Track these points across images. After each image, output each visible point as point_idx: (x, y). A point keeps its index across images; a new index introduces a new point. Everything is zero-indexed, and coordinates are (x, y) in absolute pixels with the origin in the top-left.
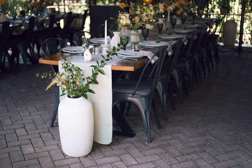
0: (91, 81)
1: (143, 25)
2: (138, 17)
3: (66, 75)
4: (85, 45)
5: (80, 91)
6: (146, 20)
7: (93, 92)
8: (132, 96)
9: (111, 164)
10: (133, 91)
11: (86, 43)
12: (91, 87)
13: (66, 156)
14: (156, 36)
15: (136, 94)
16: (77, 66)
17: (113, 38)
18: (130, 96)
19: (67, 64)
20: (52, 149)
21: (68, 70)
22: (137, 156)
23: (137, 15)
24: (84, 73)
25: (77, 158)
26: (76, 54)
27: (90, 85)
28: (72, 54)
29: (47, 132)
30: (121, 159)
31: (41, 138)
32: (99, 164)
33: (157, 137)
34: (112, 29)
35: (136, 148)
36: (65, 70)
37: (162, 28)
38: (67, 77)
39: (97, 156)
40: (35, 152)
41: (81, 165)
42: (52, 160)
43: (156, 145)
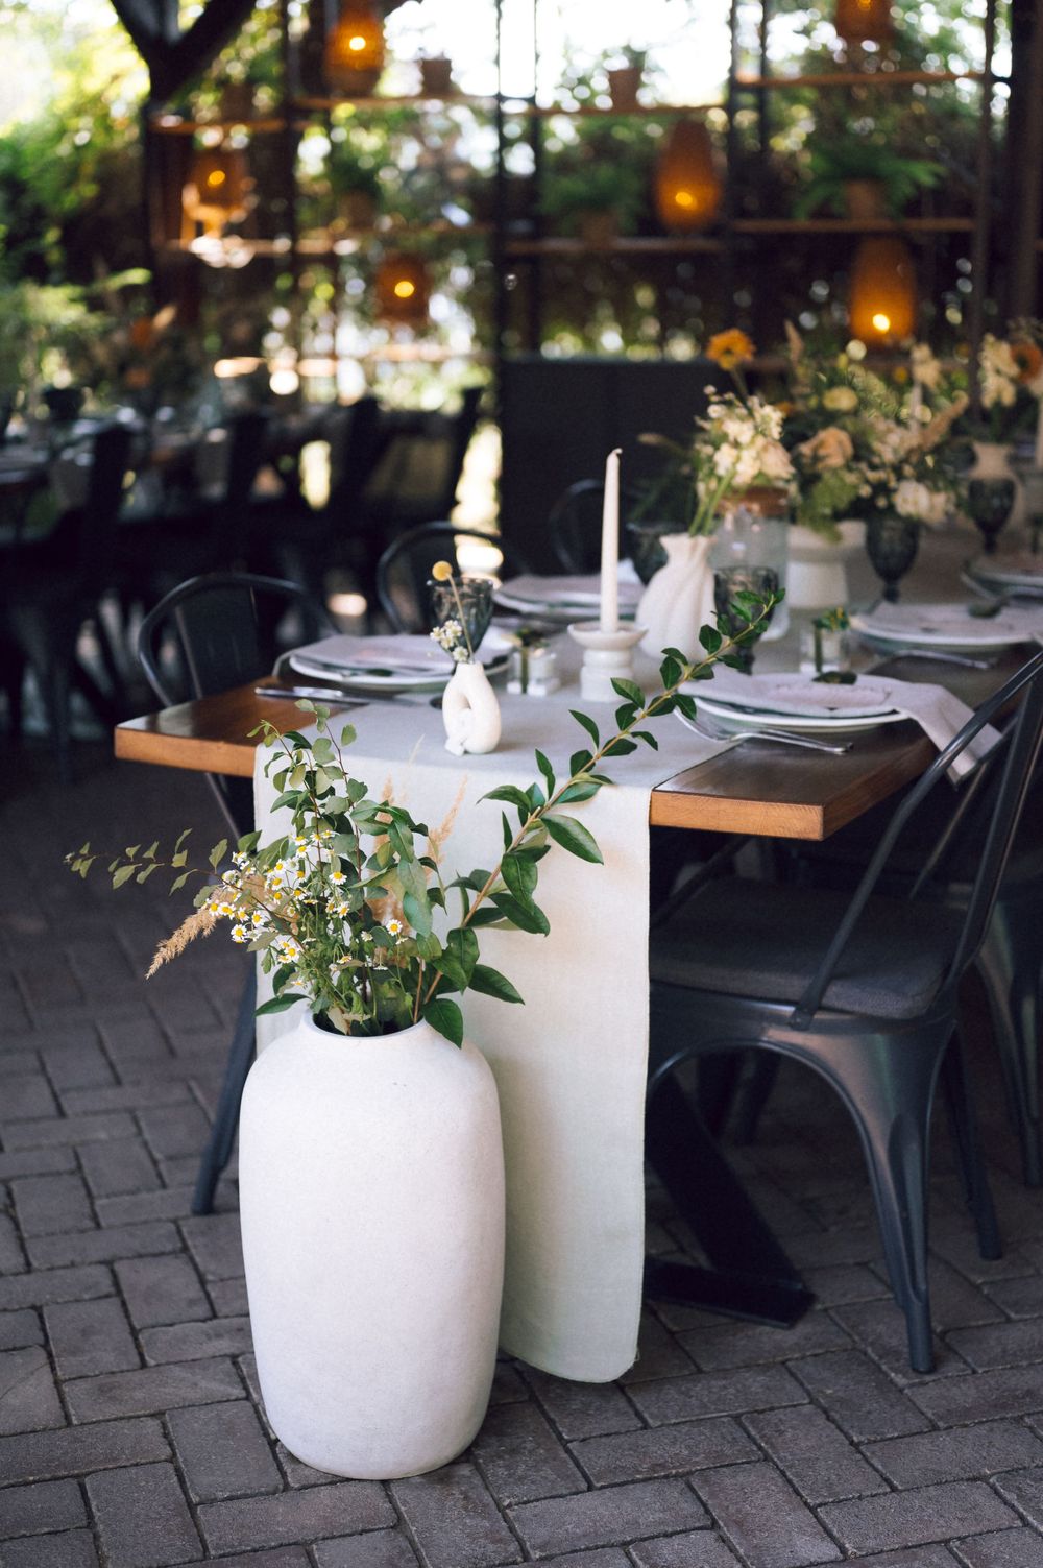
0: (492, 905)
1: (882, 488)
2: (843, 428)
3: (301, 862)
4: (453, 628)
5: (408, 980)
6: (902, 453)
7: (507, 990)
8: (794, 1015)
9: (628, 1555)
10: (807, 982)
11: (460, 615)
12: (495, 947)
13: (287, 1468)
14: (966, 566)
15: (825, 1001)
16: (389, 790)
17: (660, 579)
18: (779, 1020)
19: (310, 778)
20: (193, 1395)
21: (316, 827)
22: (829, 1486)
23: (830, 418)
24: (443, 846)
25: (369, 1490)
26: (387, 695)
27: (482, 934)
28: (360, 696)
29: (170, 1253)
30: (707, 1511)
31: (116, 1301)
32: (542, 1548)
33: (973, 1323)
34: (650, 518)
35: (821, 1420)
36: (299, 823)
37: (1006, 512)
38: (308, 873)
39: (521, 1479)
40: (67, 1417)
41: (402, 1553)
42: (185, 1493)
43: (973, 1391)
